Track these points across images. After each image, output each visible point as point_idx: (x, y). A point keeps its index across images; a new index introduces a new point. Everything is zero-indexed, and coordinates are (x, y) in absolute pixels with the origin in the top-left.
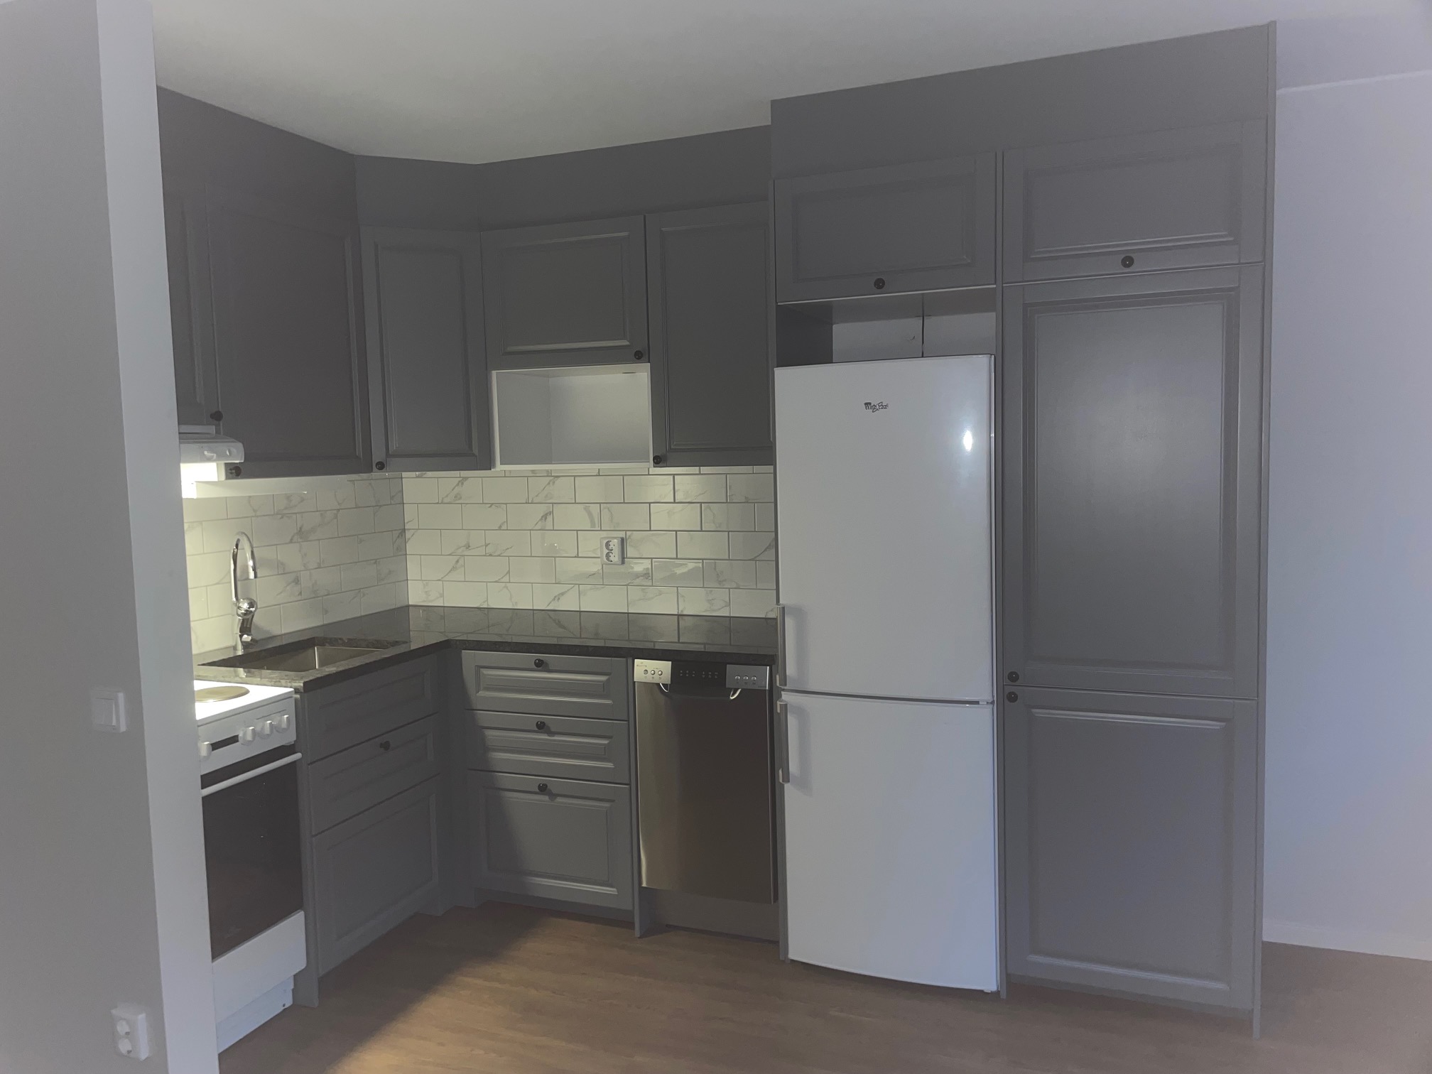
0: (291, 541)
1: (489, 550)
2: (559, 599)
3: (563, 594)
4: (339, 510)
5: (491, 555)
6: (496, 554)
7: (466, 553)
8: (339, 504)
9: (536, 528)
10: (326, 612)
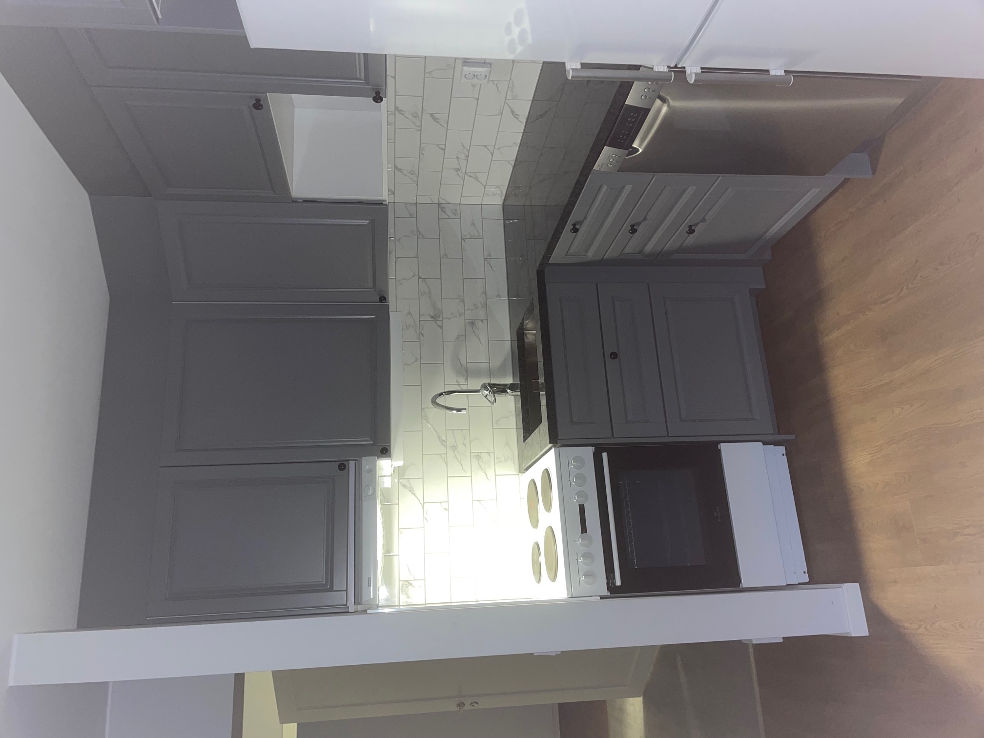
0: (441, 327)
1: (463, 156)
2: (517, 115)
3: (512, 112)
4: (419, 277)
5: (468, 156)
6: (467, 153)
7: (463, 171)
8: (414, 276)
9: (446, 126)
10: (499, 296)
